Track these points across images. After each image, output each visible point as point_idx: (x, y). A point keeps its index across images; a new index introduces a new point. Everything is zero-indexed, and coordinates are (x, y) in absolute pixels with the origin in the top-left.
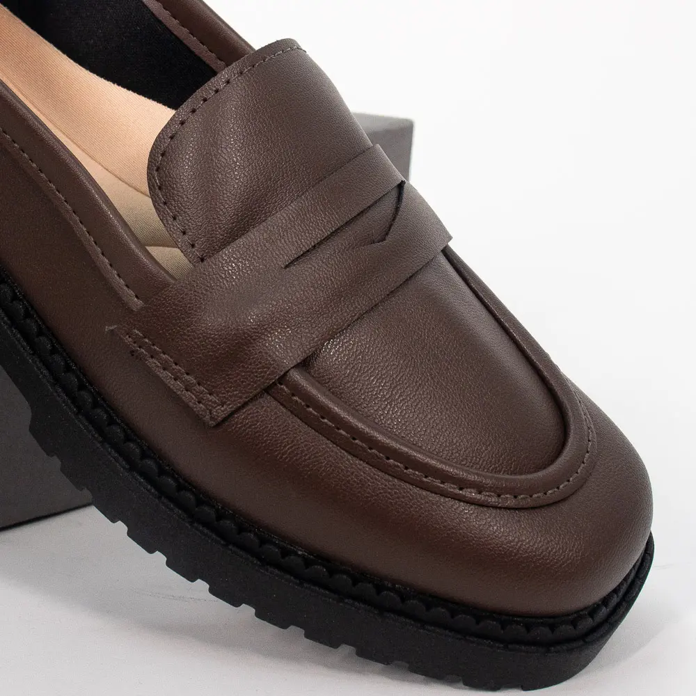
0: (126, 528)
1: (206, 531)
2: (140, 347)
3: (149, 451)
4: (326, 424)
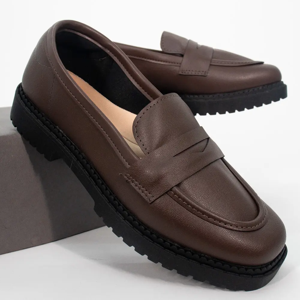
0: (123, 238)
1: (147, 238)
2: (129, 179)
3: (131, 213)
4: (185, 203)
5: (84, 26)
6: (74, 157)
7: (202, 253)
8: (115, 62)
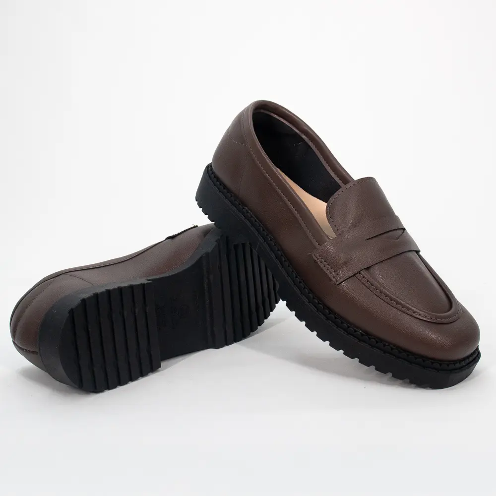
0: (305, 323)
1: (331, 322)
2: (318, 259)
3: (316, 296)
5: (281, 109)
6: (261, 239)
7: (387, 342)
8: (311, 148)
